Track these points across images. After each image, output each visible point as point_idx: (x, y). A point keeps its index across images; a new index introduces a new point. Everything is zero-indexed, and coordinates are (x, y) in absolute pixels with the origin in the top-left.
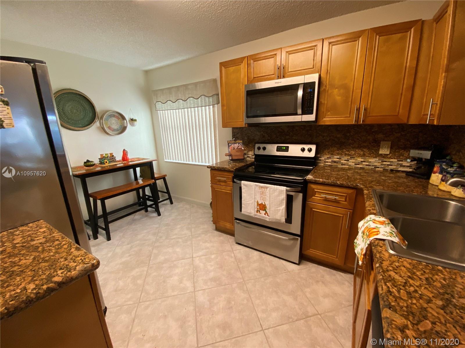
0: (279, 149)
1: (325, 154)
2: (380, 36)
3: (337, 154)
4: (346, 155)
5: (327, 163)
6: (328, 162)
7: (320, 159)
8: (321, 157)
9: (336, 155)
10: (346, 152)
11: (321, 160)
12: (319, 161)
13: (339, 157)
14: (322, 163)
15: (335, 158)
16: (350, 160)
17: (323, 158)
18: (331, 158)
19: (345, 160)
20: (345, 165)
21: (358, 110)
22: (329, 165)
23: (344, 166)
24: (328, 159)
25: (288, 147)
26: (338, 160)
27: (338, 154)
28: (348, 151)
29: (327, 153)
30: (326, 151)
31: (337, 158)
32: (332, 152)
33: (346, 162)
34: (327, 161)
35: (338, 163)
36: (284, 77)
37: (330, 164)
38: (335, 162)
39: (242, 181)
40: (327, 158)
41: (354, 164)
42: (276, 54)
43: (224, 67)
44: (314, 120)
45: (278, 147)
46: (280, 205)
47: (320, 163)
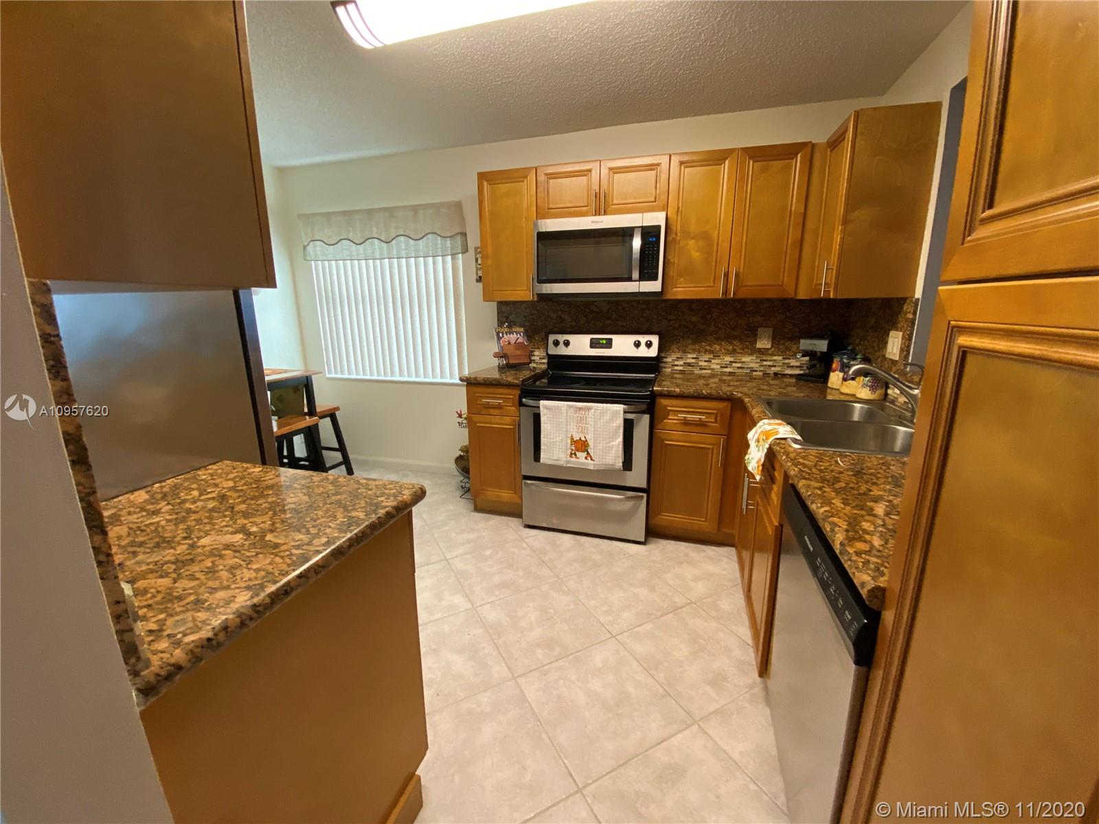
0: (594, 344)
1: (673, 352)
2: (754, 162)
3: (691, 351)
4: (706, 351)
5: (676, 368)
6: (677, 365)
7: (665, 360)
8: (666, 358)
9: (690, 353)
10: (707, 347)
11: (666, 362)
12: (662, 365)
13: (695, 356)
14: (669, 368)
15: (690, 358)
16: (713, 361)
17: (669, 360)
18: (682, 358)
19: (705, 361)
20: (705, 369)
21: (727, 275)
22: (680, 370)
23: (704, 371)
24: (678, 361)
25: (611, 340)
26: (693, 361)
27: (694, 351)
28: (710, 345)
29: (676, 350)
30: (674, 347)
31: (693, 358)
32: (684, 348)
33: (706, 364)
34: (676, 363)
35: (693, 366)
36: (605, 213)
37: (681, 368)
38: (689, 365)
39: (541, 401)
40: (677, 358)
41: (719, 367)
42: (590, 171)
43: (487, 181)
44: (660, 290)
45: (592, 339)
46: (613, 438)
47: (665, 368)
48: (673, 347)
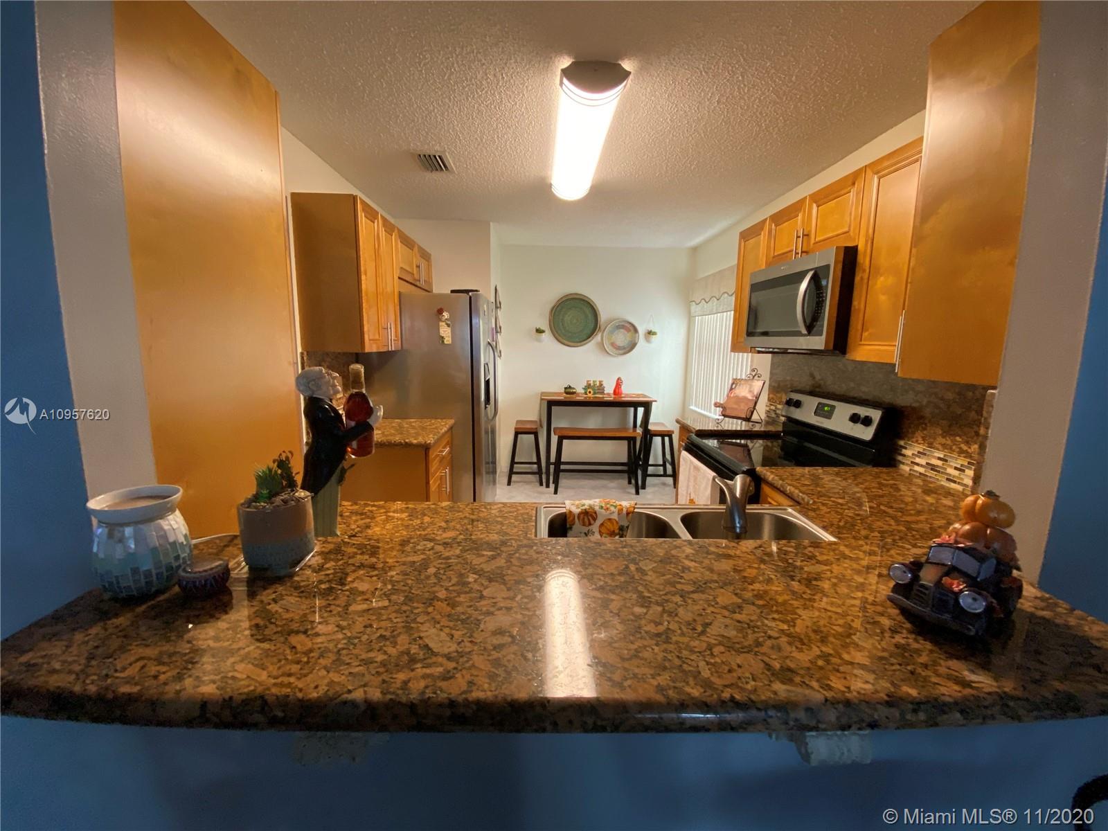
0: (819, 411)
1: (917, 441)
3: (940, 447)
4: (961, 452)
5: (916, 468)
6: (918, 464)
7: (904, 451)
8: (906, 448)
9: (938, 449)
10: (962, 446)
11: (904, 455)
12: (900, 458)
13: (942, 456)
14: (907, 464)
15: (934, 457)
17: (908, 452)
18: (925, 454)
19: (956, 468)
20: (955, 482)
22: (920, 473)
23: (953, 485)
24: (919, 457)
25: (833, 408)
26: (939, 463)
27: (944, 446)
28: (967, 443)
29: (920, 440)
30: (919, 435)
31: (939, 459)
32: (932, 440)
33: (956, 473)
34: (917, 460)
35: (939, 472)
37: (921, 470)
38: (933, 468)
40: (919, 452)
45: (819, 404)
47: (903, 463)
48: (917, 434)
